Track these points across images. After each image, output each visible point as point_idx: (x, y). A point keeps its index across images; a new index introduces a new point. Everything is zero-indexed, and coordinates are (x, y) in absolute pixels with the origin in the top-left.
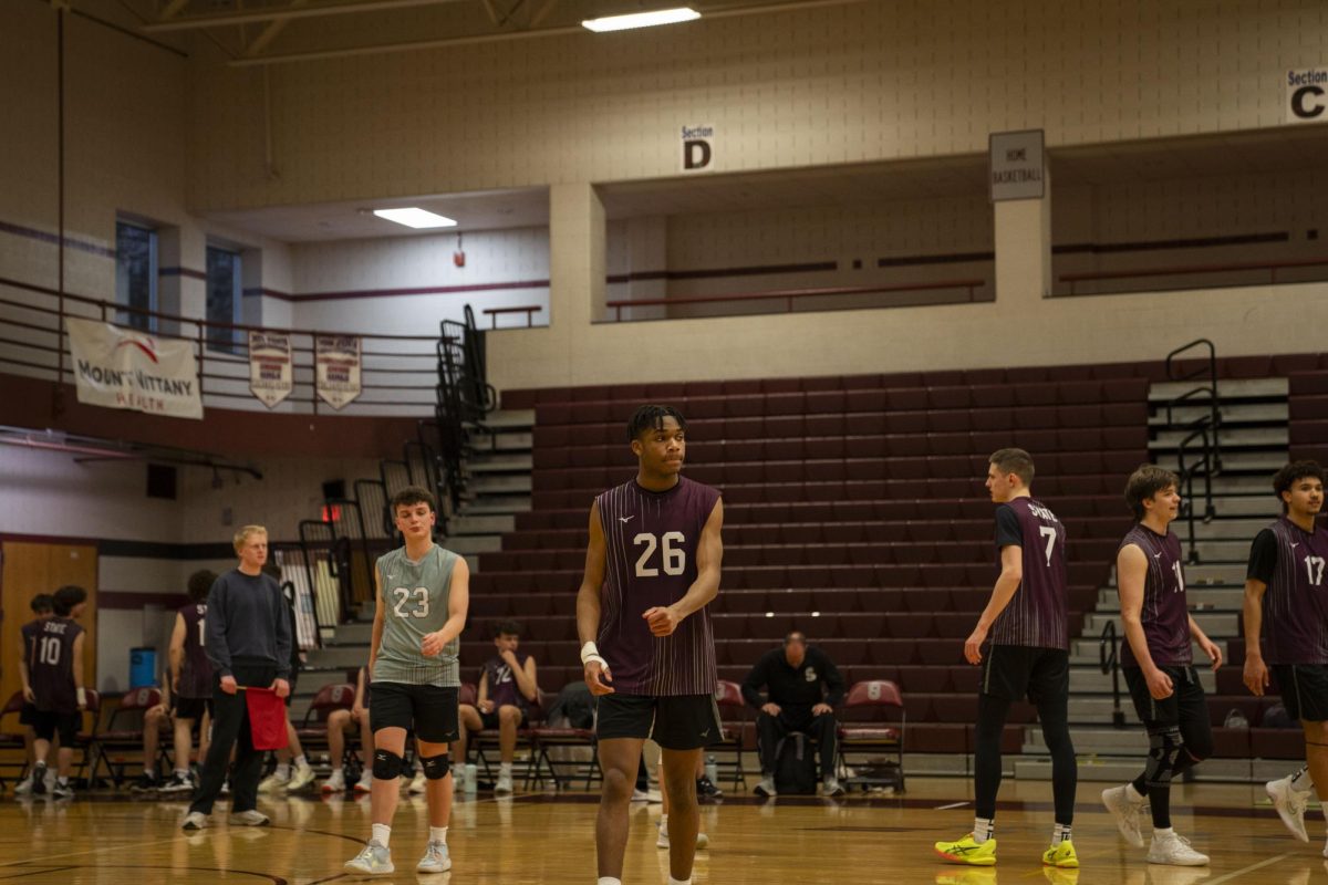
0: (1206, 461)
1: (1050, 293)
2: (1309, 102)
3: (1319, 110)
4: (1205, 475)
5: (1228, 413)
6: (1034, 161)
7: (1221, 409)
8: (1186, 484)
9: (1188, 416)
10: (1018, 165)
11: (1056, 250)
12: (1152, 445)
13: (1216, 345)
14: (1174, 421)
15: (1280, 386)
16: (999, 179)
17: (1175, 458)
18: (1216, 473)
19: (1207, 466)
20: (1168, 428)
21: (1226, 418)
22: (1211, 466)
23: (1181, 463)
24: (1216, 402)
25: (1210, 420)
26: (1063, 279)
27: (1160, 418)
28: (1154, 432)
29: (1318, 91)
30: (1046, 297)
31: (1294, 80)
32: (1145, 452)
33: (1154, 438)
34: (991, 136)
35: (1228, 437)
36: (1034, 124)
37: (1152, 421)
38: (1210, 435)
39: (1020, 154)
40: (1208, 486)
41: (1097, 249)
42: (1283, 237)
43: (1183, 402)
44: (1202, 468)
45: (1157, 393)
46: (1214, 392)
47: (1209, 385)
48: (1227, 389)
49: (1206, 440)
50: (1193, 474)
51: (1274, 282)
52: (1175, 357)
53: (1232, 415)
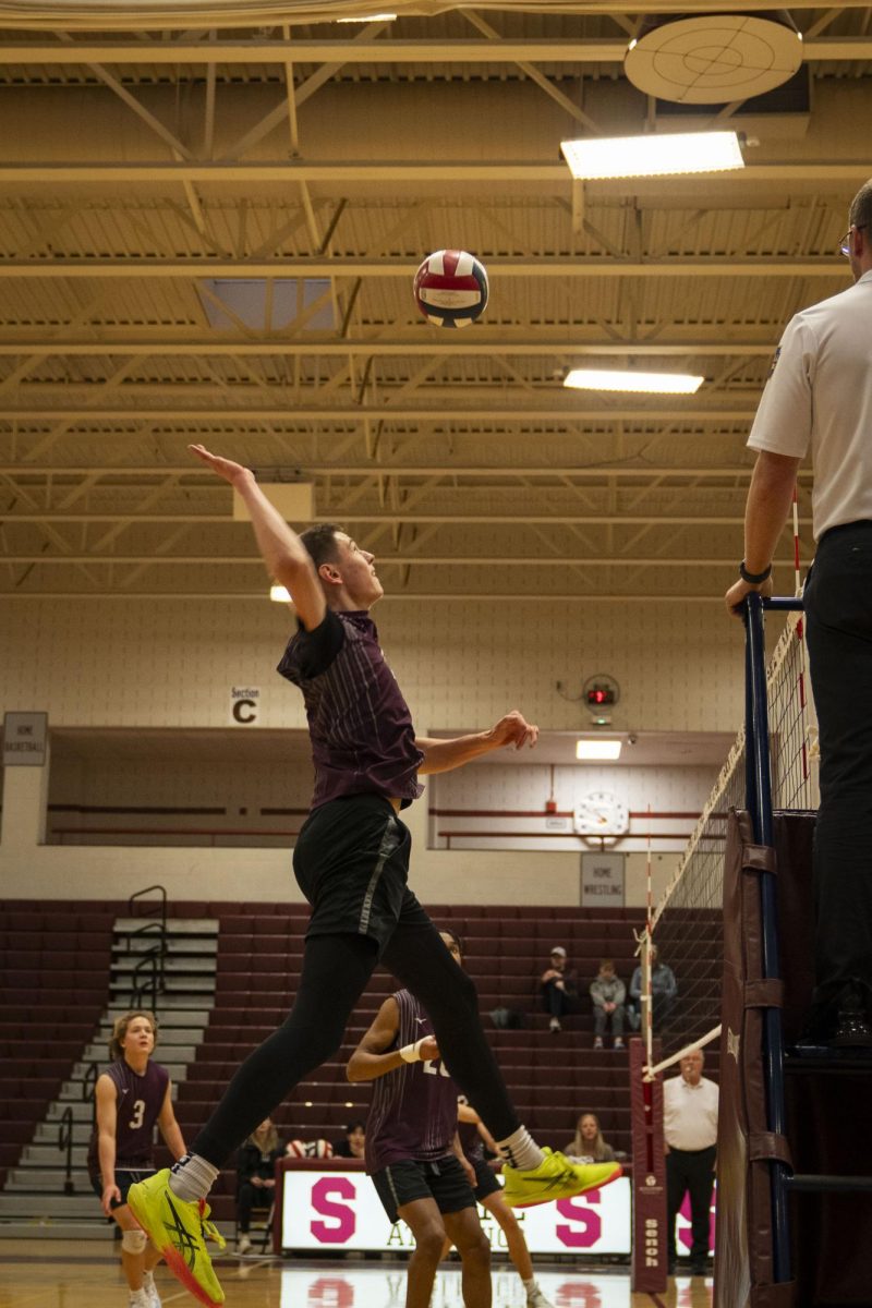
0: (154, 982)
1: (43, 842)
2: (245, 711)
3: (252, 718)
4: (152, 993)
5: (173, 945)
6: (38, 736)
7: (168, 942)
8: (137, 999)
9: (143, 946)
10: (25, 738)
11: (51, 808)
12: (114, 967)
13: (167, 891)
14: (132, 949)
15: (212, 926)
16: (10, 747)
17: (130, 979)
18: (161, 992)
19: (154, 986)
20: (127, 954)
21: (171, 949)
22: (158, 986)
23: (135, 983)
24: (164, 935)
25: (159, 950)
26: (55, 831)
27: (121, 947)
28: (116, 956)
29: (252, 704)
30: (40, 844)
31: (236, 694)
32: (107, 973)
33: (115, 962)
34: (6, 714)
35: (171, 963)
36: (40, 708)
37: (115, 948)
38: (158, 961)
39: (28, 730)
40: (154, 1002)
41: (84, 810)
42: (221, 811)
43: (140, 934)
44: (150, 987)
45: (121, 926)
46: (163, 928)
47: (160, 922)
48: (174, 926)
49: (155, 965)
50: (144, 992)
51: (213, 845)
52: (136, 899)
53: (176, 947)
